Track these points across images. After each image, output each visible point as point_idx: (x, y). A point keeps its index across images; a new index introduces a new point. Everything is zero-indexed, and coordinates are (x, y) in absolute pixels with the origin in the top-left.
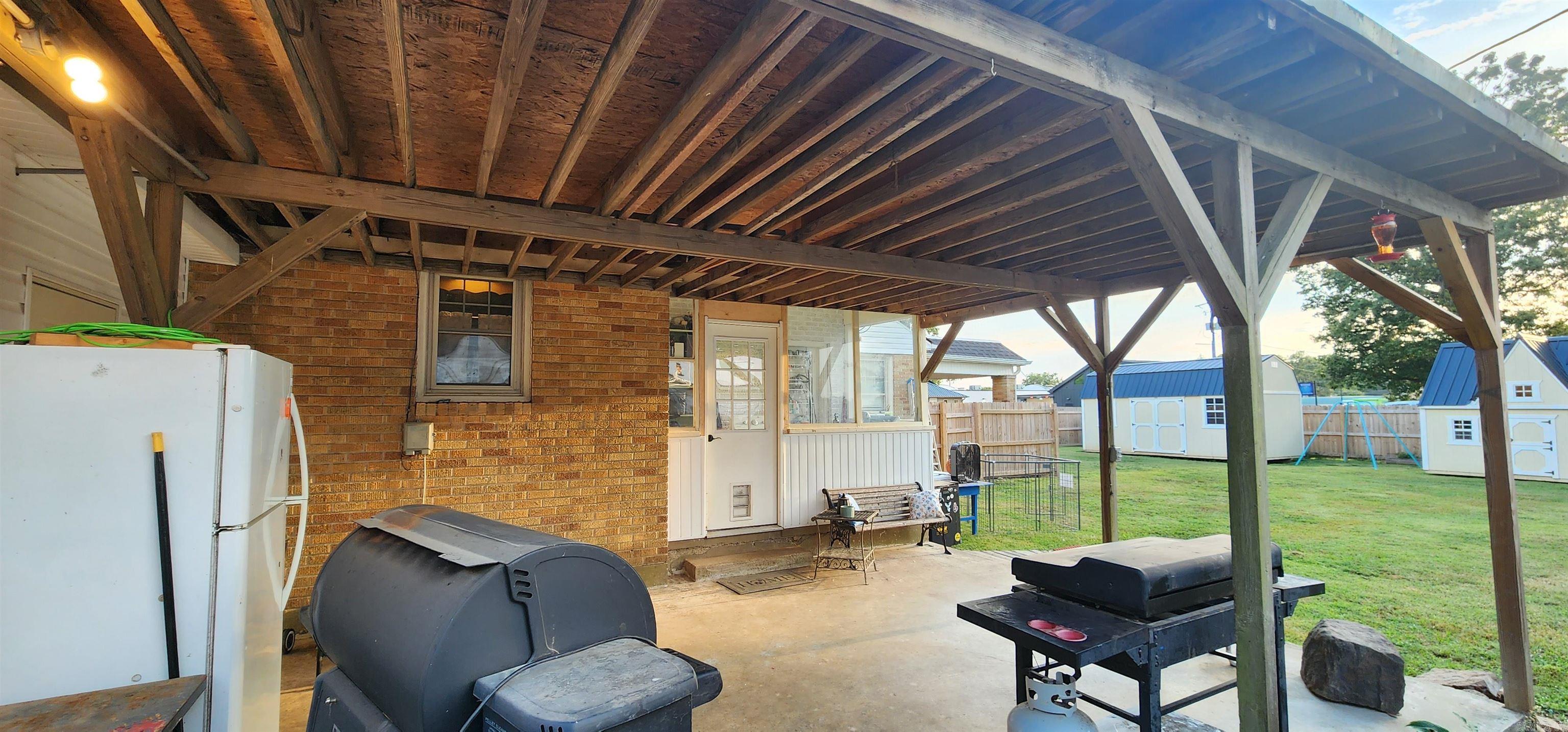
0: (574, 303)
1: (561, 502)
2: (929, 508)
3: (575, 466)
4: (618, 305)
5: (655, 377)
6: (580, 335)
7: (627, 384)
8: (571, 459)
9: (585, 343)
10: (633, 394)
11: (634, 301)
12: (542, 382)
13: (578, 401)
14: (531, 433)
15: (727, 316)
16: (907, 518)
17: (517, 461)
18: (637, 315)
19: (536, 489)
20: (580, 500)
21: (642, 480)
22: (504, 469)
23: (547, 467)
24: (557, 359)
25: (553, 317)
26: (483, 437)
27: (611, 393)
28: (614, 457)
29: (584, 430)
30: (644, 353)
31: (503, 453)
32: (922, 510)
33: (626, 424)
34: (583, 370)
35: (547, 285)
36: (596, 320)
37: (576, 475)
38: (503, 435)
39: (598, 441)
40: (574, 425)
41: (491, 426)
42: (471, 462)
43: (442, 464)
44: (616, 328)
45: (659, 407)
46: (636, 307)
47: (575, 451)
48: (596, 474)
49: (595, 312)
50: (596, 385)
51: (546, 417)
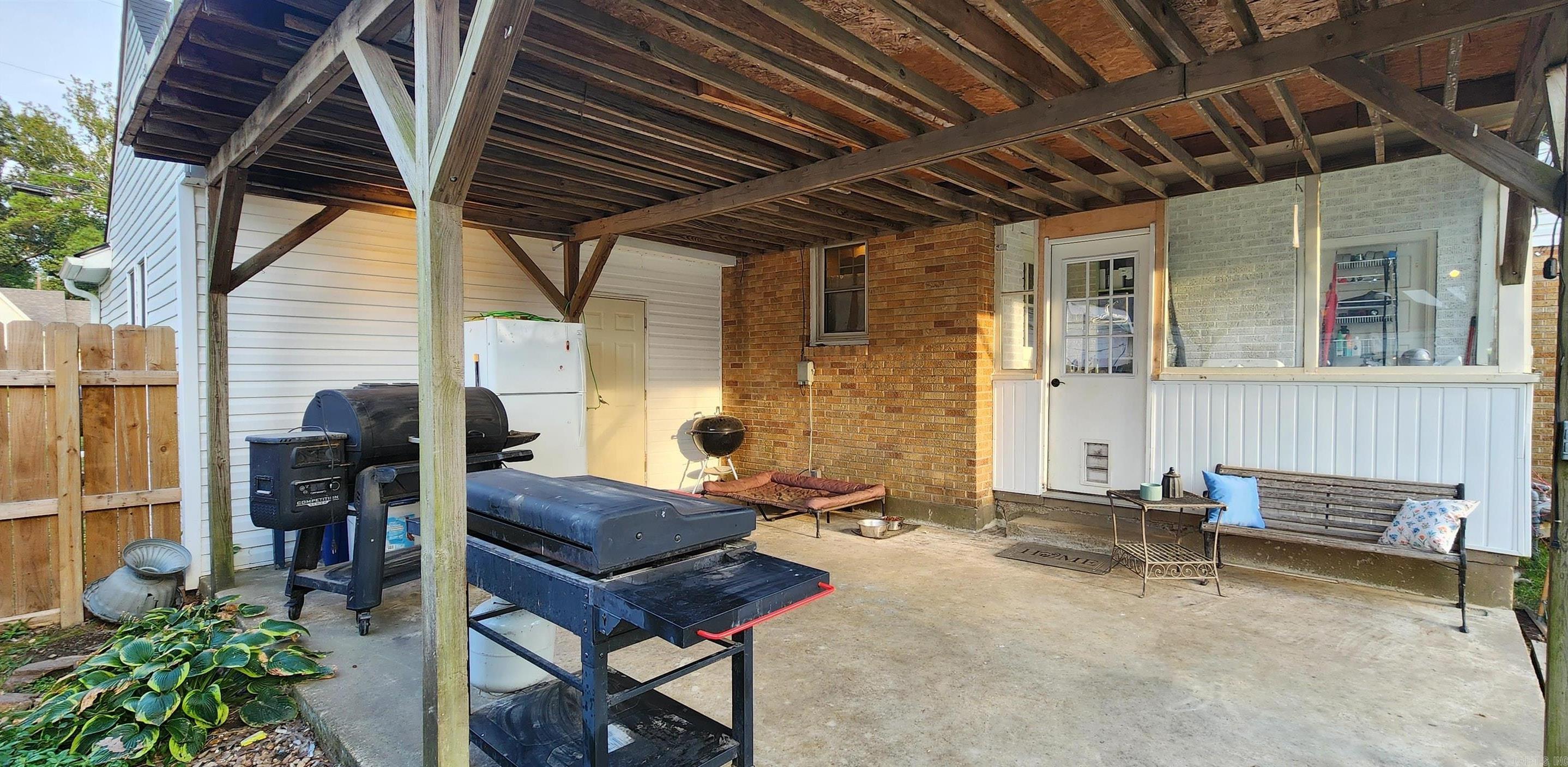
0: (896, 252)
1: (889, 432)
2: (1416, 530)
3: (897, 403)
4: (930, 246)
5: (963, 315)
6: (901, 281)
7: (938, 324)
8: (896, 395)
9: (905, 288)
10: (944, 333)
11: (944, 239)
12: (875, 327)
13: (900, 342)
14: (868, 371)
16: (1375, 540)
17: (860, 394)
18: (947, 253)
19: (872, 418)
20: (902, 433)
21: (953, 420)
22: (853, 399)
23: (880, 402)
24: (885, 305)
25: (882, 268)
26: (842, 373)
27: (925, 334)
28: (927, 395)
29: (903, 370)
30: (953, 291)
31: (852, 386)
32: (1401, 530)
33: (938, 364)
34: (904, 313)
36: (913, 264)
37: (899, 410)
38: (851, 372)
39: (915, 380)
40: (897, 364)
41: (844, 365)
42: (835, 393)
43: (820, 393)
44: (929, 269)
45: (968, 347)
46: (947, 245)
47: (899, 387)
48: (914, 410)
49: (911, 257)
50: (913, 327)
51: (879, 357)
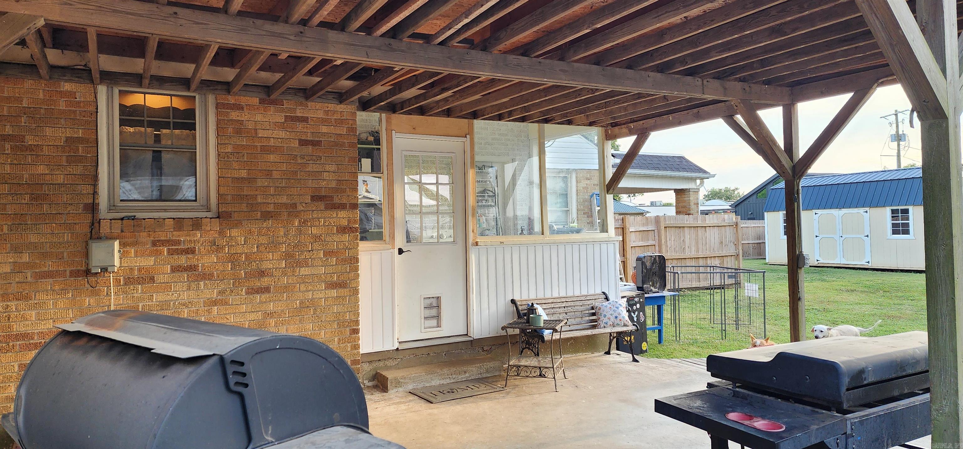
0: (259, 118)
1: (252, 316)
2: (616, 317)
3: (265, 281)
4: (305, 120)
5: (344, 191)
6: (266, 150)
7: (314, 198)
8: (262, 273)
9: (272, 158)
10: (323, 207)
11: (320, 114)
12: (229, 197)
13: (267, 216)
14: (219, 249)
15: (414, 130)
16: (594, 327)
17: (207, 276)
18: (324, 129)
19: (226, 303)
20: (271, 315)
21: (334, 293)
22: (193, 285)
23: (237, 281)
24: (244, 174)
25: (238, 132)
26: (171, 253)
27: (300, 208)
28: (304, 271)
29: (274, 245)
30: (333, 168)
31: (191, 268)
32: (609, 319)
33: (317, 238)
34: (271, 184)
35: (231, 100)
36: (282, 134)
37: (267, 290)
38: (192, 251)
39: (288, 256)
40: (263, 240)
41: (178, 242)
42: (160, 278)
43: (129, 281)
44: (303, 143)
45: (349, 221)
46: (324, 121)
47: (266, 265)
48: (286, 288)
49: (282, 126)
50: (284, 199)
51: (235, 232)
